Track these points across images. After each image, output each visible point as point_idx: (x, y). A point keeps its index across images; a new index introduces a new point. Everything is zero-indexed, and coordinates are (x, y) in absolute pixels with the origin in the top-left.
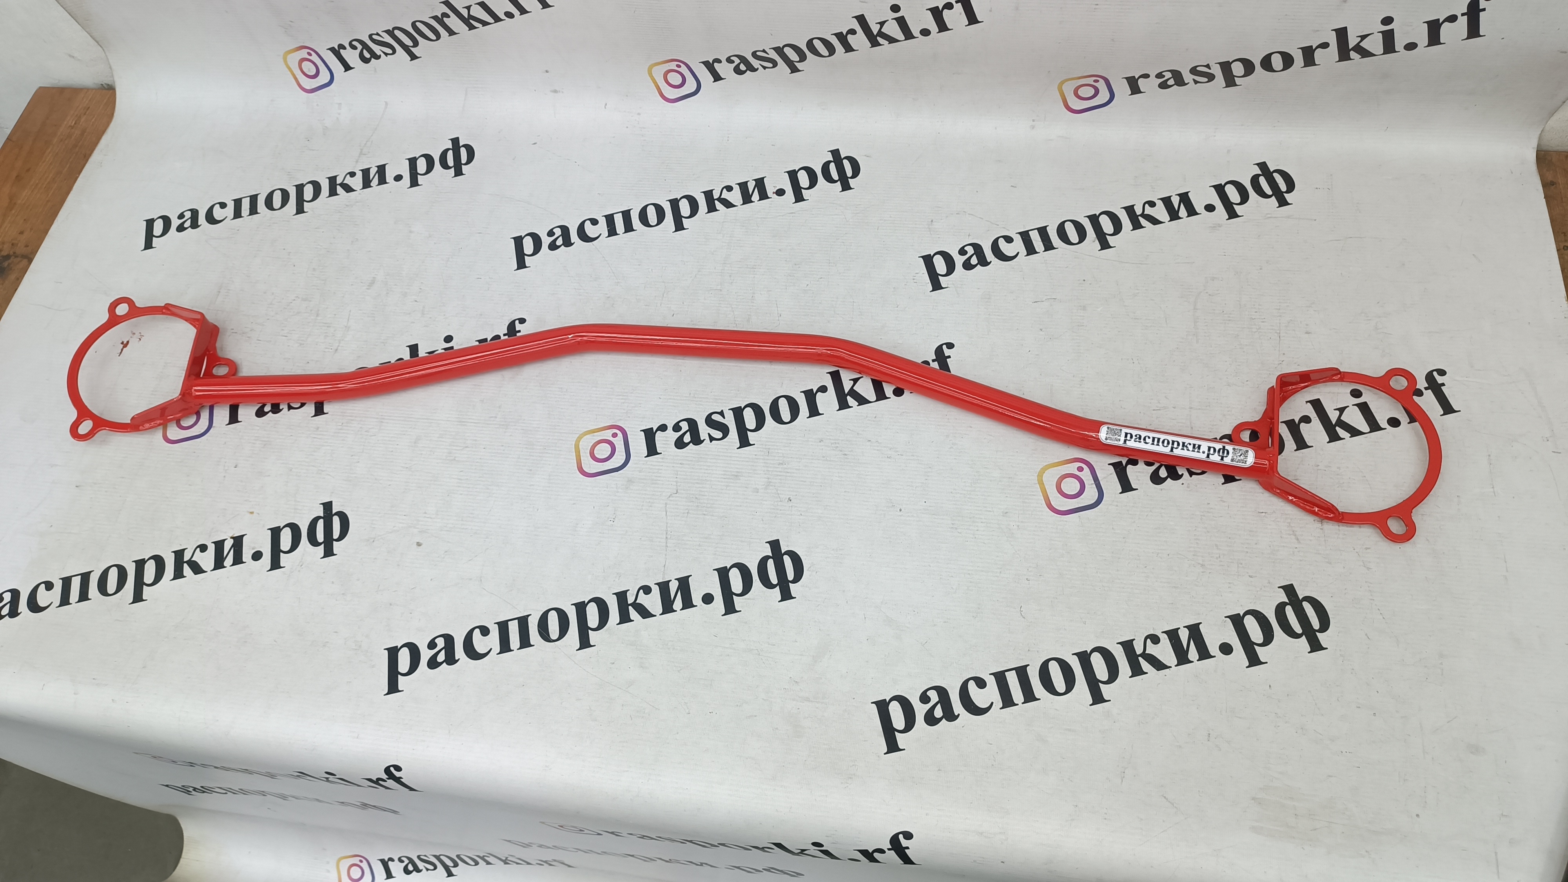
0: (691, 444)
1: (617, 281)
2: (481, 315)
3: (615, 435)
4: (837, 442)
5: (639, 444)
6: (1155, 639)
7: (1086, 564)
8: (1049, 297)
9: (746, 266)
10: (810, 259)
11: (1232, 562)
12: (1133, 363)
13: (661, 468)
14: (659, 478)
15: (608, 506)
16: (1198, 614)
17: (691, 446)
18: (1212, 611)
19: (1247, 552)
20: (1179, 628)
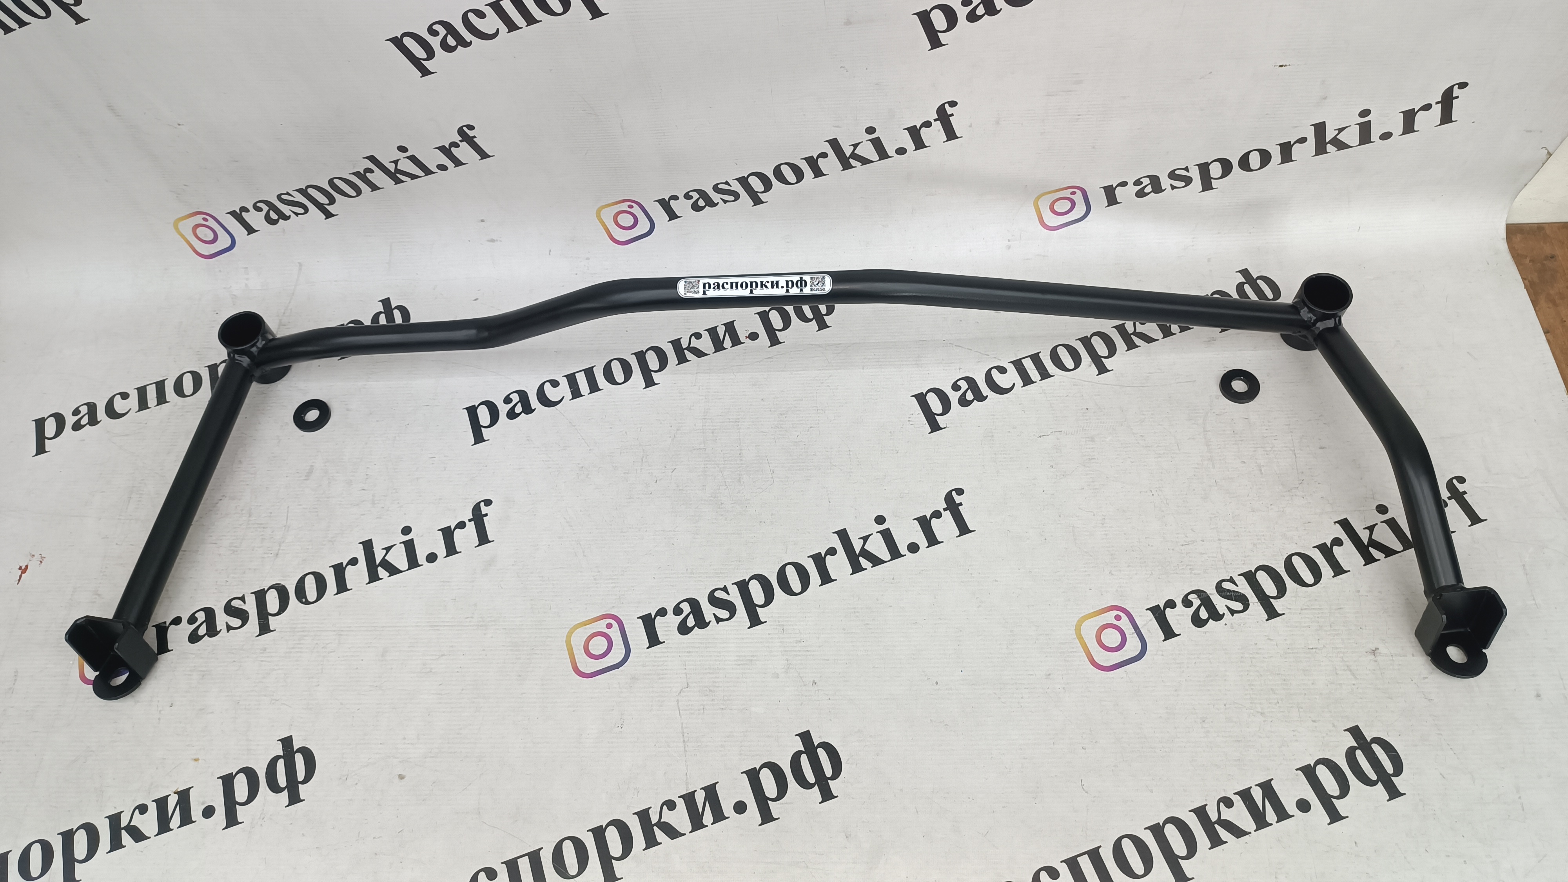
0: (696, 628)
1: (589, 448)
2: (440, 499)
3: (609, 626)
4: (856, 611)
5: (638, 634)
6: (1228, 803)
7: (1142, 725)
8: (1054, 430)
9: (729, 420)
10: (796, 407)
11: (1291, 707)
12: (1153, 495)
13: (666, 659)
14: (666, 672)
15: (613, 710)
16: (1268, 769)
17: (697, 630)
18: (1281, 764)
19: (1305, 694)
20: (1251, 787)
